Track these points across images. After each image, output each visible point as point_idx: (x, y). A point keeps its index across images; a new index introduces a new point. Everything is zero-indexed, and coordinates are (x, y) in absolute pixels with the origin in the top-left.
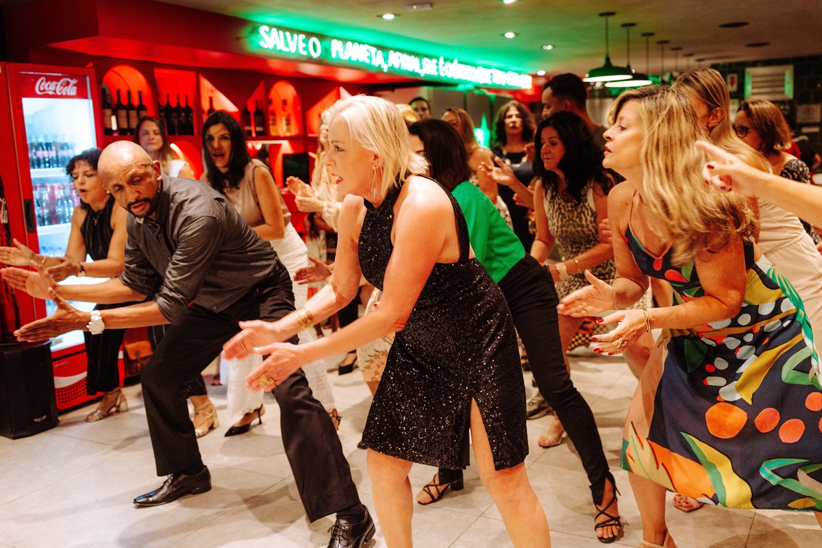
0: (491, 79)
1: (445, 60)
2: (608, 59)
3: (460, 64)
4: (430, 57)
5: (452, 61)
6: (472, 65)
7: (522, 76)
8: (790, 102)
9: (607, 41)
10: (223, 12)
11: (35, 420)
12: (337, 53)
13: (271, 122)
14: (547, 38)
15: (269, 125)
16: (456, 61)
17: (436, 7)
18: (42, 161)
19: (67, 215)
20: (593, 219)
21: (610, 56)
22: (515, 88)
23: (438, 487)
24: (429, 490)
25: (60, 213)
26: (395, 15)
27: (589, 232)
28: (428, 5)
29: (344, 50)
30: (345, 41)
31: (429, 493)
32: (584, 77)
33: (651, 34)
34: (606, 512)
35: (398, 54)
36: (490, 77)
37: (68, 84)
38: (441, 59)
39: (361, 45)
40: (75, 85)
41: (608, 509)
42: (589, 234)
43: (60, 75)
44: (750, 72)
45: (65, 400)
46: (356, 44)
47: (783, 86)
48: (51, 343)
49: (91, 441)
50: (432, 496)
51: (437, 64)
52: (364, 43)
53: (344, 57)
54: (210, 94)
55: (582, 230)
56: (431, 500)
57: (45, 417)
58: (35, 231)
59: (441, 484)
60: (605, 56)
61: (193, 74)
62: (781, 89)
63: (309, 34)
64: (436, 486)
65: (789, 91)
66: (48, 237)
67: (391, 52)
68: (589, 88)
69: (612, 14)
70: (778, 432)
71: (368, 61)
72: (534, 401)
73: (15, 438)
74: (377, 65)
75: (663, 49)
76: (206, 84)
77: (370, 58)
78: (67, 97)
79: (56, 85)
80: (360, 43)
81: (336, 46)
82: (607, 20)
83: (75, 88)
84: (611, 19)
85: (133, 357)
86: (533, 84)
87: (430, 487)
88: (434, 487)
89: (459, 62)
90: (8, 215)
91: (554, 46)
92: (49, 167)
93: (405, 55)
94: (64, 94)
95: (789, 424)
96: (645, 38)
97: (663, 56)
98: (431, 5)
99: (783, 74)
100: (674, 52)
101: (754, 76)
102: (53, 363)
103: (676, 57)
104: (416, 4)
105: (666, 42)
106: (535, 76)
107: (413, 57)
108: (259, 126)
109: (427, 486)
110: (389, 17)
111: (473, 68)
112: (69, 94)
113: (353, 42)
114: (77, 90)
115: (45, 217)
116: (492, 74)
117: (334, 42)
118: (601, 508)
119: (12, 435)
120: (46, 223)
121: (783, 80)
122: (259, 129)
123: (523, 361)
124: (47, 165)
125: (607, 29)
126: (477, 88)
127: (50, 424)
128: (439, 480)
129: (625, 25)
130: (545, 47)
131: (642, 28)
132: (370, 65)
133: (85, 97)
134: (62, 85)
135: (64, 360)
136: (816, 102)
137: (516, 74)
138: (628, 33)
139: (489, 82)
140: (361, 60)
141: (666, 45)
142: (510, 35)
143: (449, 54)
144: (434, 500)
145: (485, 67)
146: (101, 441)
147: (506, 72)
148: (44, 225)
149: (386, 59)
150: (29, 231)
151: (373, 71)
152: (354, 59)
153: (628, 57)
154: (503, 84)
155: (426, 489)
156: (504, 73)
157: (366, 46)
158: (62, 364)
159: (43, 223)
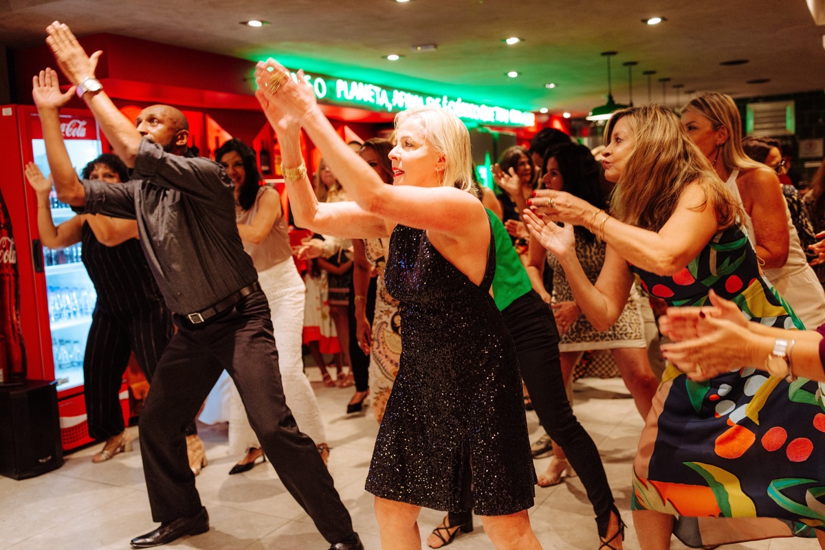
0: (495, 117)
1: (449, 99)
2: (610, 98)
3: (463, 103)
4: (434, 96)
5: (455, 100)
6: (475, 103)
7: (525, 113)
8: (792, 137)
9: (609, 78)
10: (230, 54)
11: (41, 461)
12: (342, 93)
13: (276, 161)
14: (549, 77)
15: (274, 164)
16: (459, 100)
17: (439, 48)
18: (51, 202)
19: (75, 254)
20: (597, 250)
21: (613, 94)
22: (519, 126)
23: (449, 530)
24: (439, 533)
25: (68, 253)
26: (400, 56)
27: (592, 264)
28: (433, 46)
29: (349, 90)
30: (349, 81)
31: (440, 536)
32: (588, 115)
33: (652, 72)
34: (609, 544)
35: (402, 93)
36: (493, 115)
37: (77, 125)
38: (445, 98)
39: (366, 85)
40: (85, 126)
41: (612, 542)
42: (592, 266)
43: (69, 116)
44: (751, 108)
45: (69, 440)
46: (361, 84)
47: (785, 121)
48: (57, 383)
49: (96, 482)
50: (443, 540)
51: (441, 103)
52: (368, 83)
53: (349, 97)
54: (216, 134)
55: (585, 261)
56: (442, 543)
57: (49, 458)
58: (42, 271)
59: (451, 526)
60: (607, 94)
61: (200, 115)
62: (783, 124)
63: (314, 75)
64: (446, 528)
65: (790, 125)
66: (55, 277)
67: (395, 92)
68: (592, 125)
69: (614, 53)
70: (785, 451)
71: (372, 101)
72: (542, 440)
73: (20, 479)
74: (381, 104)
75: (664, 87)
76: (213, 124)
77: (374, 97)
78: (76, 138)
79: (66, 127)
80: (364, 83)
81: (341, 86)
82: (609, 59)
83: (84, 130)
84: (612, 58)
85: (138, 397)
86: (536, 121)
87: (440, 531)
88: (445, 531)
89: (462, 101)
90: (16, 255)
91: (557, 85)
92: (57, 207)
93: (409, 94)
94: (74, 135)
95: (796, 443)
96: (646, 76)
97: (664, 93)
98: (436, 46)
99: (785, 110)
100: (675, 90)
101: (756, 112)
102: (59, 403)
103: (678, 94)
104: (419, 46)
105: (668, 80)
106: (537, 114)
107: (417, 96)
108: (265, 165)
109: (437, 529)
110: (393, 57)
111: (477, 106)
112: (78, 135)
113: (358, 82)
114: (87, 131)
115: (53, 257)
116: (495, 112)
117: (339, 82)
118: (605, 540)
119: (17, 476)
120: (54, 262)
121: (785, 116)
122: (265, 168)
123: (526, 402)
124: (56, 205)
125: (609, 68)
126: (481, 126)
127: (55, 464)
128: (450, 522)
129: (626, 64)
130: (547, 86)
131: (643, 67)
132: (375, 105)
133: (94, 138)
134: (71, 126)
135: (69, 399)
136: (818, 136)
137: (519, 112)
138: (630, 72)
139: (492, 120)
140: (365, 100)
141: (667, 83)
142: (513, 74)
143: (453, 93)
144: (445, 543)
145: (489, 105)
146: (106, 482)
147: (509, 110)
148: (52, 264)
149: (390, 98)
150: (37, 272)
151: (377, 110)
152: (359, 98)
153: (631, 94)
154: (506, 122)
155: (436, 532)
156: (507, 111)
157: (371, 86)
158: (67, 404)
159: (50, 263)
